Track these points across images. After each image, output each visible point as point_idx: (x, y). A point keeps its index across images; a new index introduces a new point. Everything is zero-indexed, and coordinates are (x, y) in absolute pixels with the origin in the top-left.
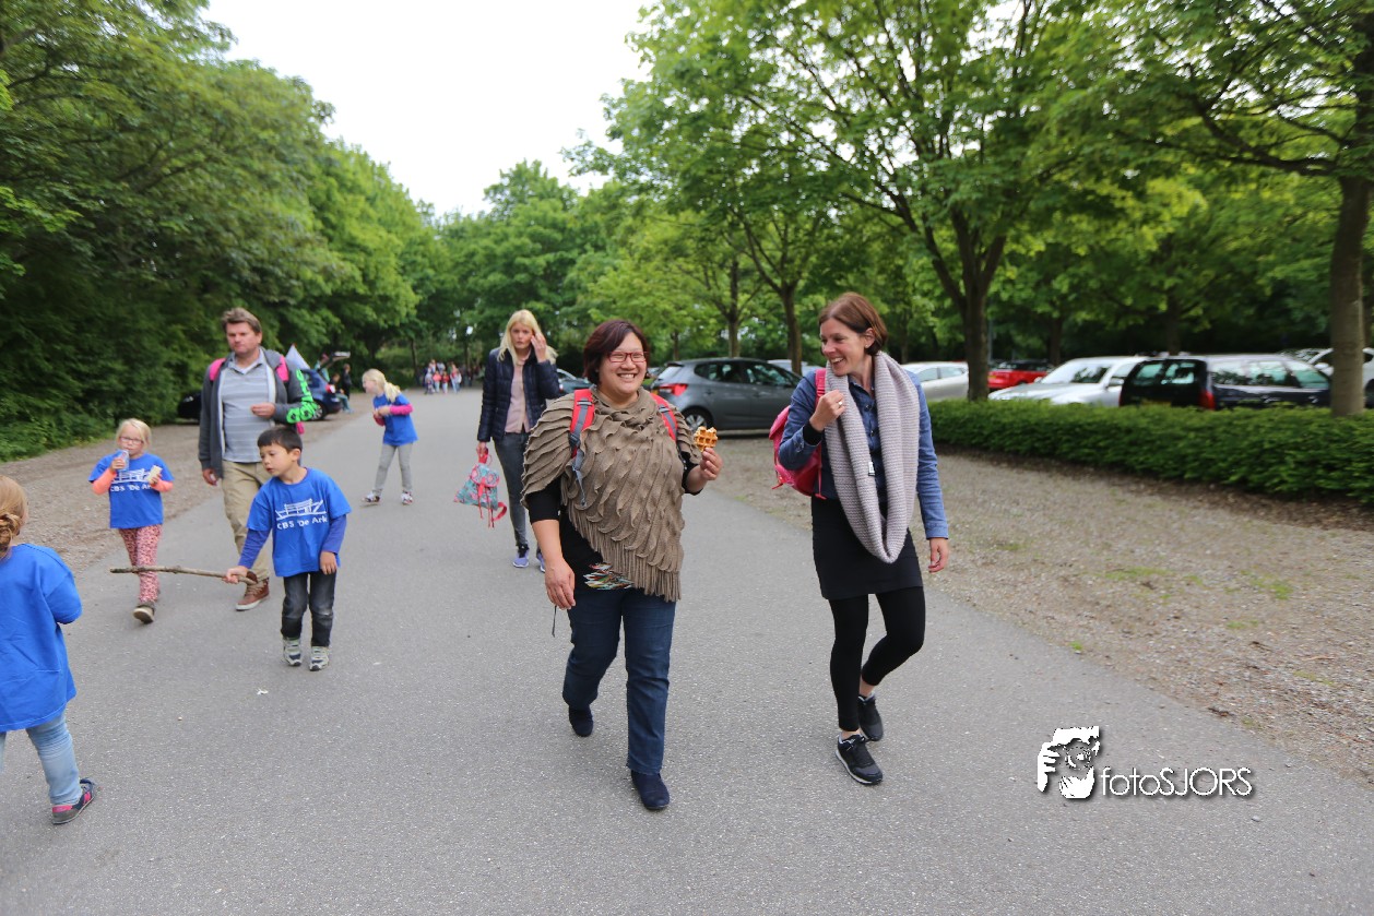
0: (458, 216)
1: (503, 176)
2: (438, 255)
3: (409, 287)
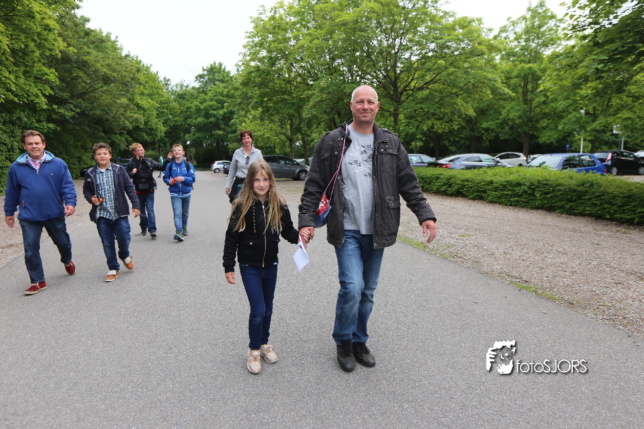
0: (182, 85)
1: (204, 70)
2: (174, 108)
3: (161, 124)
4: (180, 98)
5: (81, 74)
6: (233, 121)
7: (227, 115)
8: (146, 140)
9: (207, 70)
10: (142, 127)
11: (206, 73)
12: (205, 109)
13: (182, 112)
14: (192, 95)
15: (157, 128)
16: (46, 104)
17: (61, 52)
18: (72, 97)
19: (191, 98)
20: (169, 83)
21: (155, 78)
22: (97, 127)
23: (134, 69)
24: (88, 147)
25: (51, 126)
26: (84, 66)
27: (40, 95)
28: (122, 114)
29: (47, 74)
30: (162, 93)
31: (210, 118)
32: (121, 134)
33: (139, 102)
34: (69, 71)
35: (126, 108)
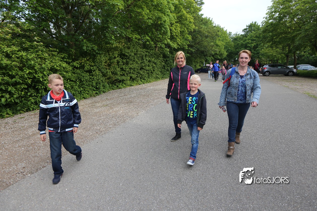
0: (236, 34)
1: (247, 26)
2: (231, 45)
3: (226, 52)
4: (235, 40)
5: (199, 36)
6: (258, 48)
7: (256, 46)
8: (219, 59)
9: (248, 26)
10: (218, 53)
11: (248, 27)
12: (245, 44)
13: (235, 46)
14: (240, 38)
15: (223, 54)
16: (187, 48)
17: (193, 29)
18: (195, 44)
19: (239, 39)
20: (231, 34)
21: (225, 33)
22: (202, 54)
23: (217, 31)
24: (198, 62)
25: (188, 55)
26: (200, 33)
27: (186, 45)
28: (211, 49)
29: (188, 38)
30: (227, 39)
31: (247, 48)
32: (210, 56)
33: (217, 43)
34: (195, 35)
35: (212, 46)
